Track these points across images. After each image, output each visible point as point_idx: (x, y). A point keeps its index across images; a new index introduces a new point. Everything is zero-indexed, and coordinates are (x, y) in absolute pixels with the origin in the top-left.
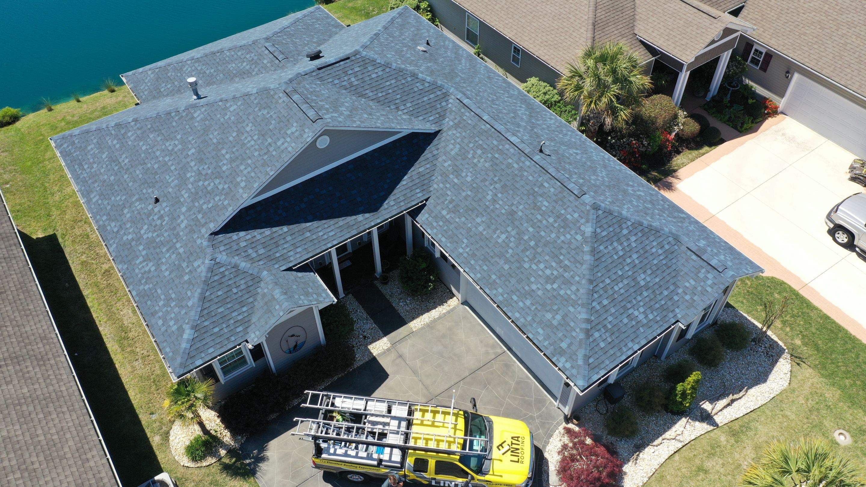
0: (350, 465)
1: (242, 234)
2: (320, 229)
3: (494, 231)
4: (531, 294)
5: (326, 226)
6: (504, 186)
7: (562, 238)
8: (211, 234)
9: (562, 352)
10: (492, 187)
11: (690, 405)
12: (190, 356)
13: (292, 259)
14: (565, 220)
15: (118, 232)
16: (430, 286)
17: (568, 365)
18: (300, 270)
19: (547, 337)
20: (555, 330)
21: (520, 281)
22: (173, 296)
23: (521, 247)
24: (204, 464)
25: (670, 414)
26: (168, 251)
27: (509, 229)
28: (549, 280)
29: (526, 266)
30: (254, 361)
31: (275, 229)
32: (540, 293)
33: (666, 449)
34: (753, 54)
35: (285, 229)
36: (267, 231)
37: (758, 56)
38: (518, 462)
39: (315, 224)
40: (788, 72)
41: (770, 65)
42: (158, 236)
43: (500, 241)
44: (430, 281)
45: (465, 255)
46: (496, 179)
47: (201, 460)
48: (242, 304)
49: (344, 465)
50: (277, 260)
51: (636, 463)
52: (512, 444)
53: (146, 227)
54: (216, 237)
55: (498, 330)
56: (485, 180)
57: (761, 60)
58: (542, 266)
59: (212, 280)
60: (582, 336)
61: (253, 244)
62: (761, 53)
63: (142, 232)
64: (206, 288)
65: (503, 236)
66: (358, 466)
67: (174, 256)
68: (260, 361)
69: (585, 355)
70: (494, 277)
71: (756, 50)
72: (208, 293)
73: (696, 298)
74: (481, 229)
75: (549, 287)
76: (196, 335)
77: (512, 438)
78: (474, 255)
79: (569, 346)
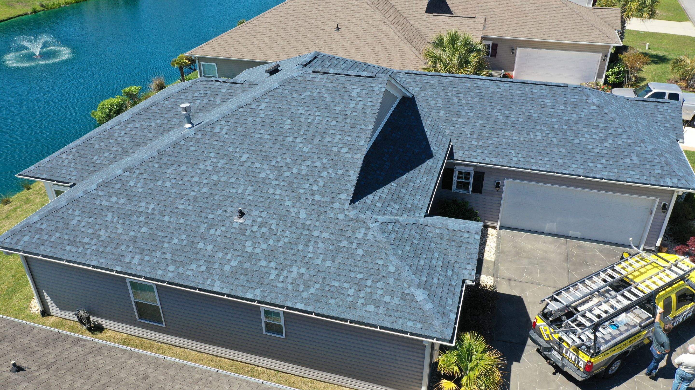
1: (371, 196)
2: (415, 178)
3: (528, 133)
4: (599, 156)
5: (416, 175)
6: (504, 106)
7: (582, 114)
8: (351, 203)
9: (662, 176)
10: (495, 110)
13: (421, 206)
14: (572, 103)
15: (208, 268)
17: (675, 181)
19: (642, 174)
20: (641, 166)
21: (583, 153)
22: (360, 276)
23: (560, 133)
26: (306, 245)
27: (538, 127)
28: (601, 141)
29: (576, 141)
31: (388, 186)
32: (604, 151)
36: (385, 190)
40: (513, 49)
41: (497, 51)
42: (277, 241)
43: (539, 137)
45: (522, 159)
46: (493, 104)
50: (412, 210)
53: (249, 243)
56: (485, 109)
57: (490, 50)
58: (587, 136)
59: (392, 239)
61: (385, 202)
63: (249, 249)
64: (394, 248)
65: (539, 134)
66: (626, 342)
67: (321, 245)
70: (560, 161)
74: (516, 138)
75: (606, 145)
76: (427, 293)
78: (529, 156)
79: (662, 169)
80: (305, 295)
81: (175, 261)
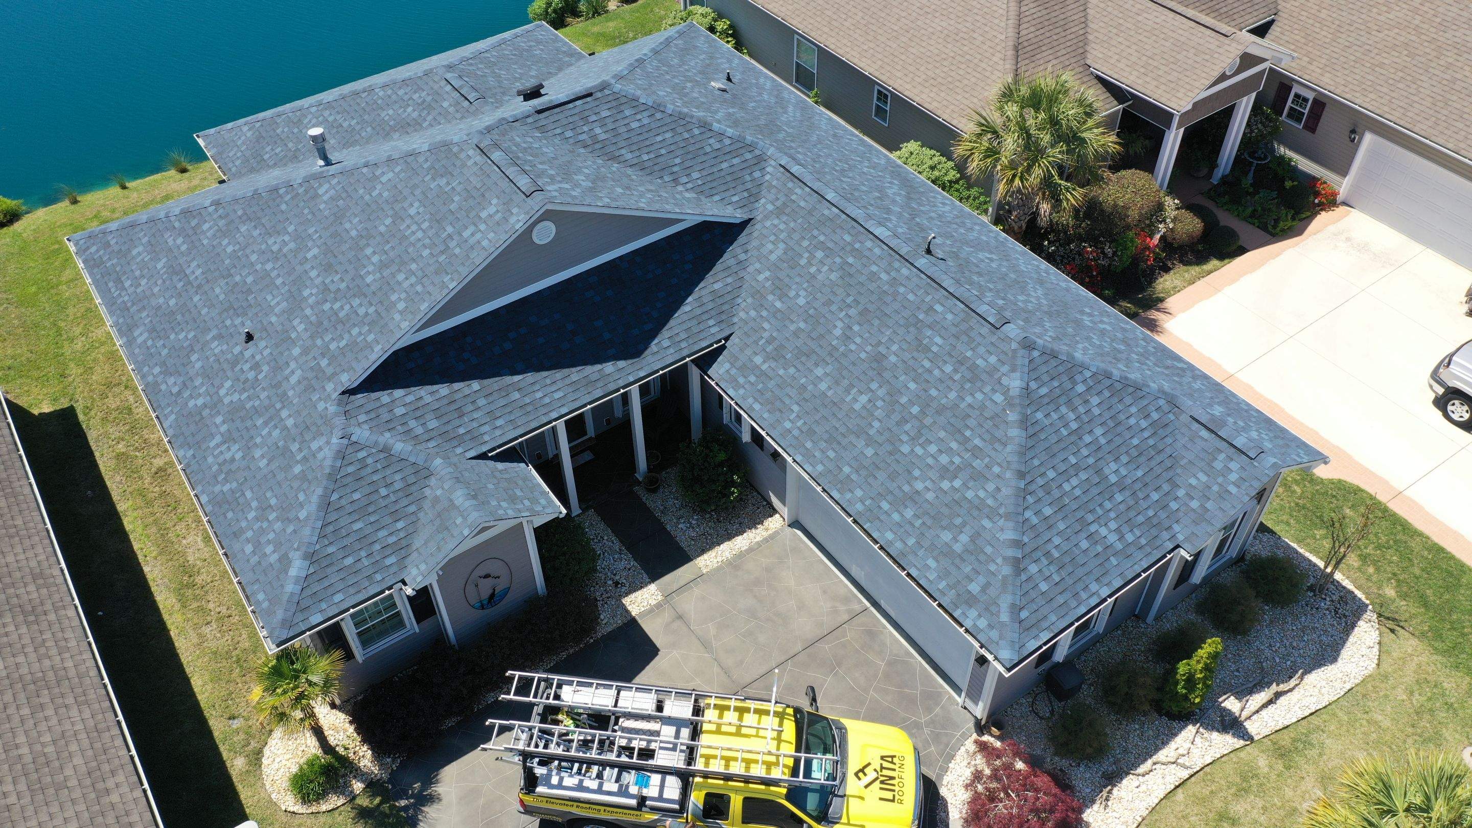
0: (588, 806)
1: (398, 393)
2: (537, 387)
3: (847, 391)
4: (914, 497)
5: (548, 381)
6: (865, 312)
7: (969, 399)
8: (343, 393)
9: (970, 600)
10: (842, 315)
11: (1202, 700)
12: (300, 607)
13: (486, 438)
14: (973, 368)
15: (179, 393)
16: (734, 493)
17: (982, 623)
18: (501, 458)
19: (944, 574)
20: (957, 561)
21: (893, 476)
22: (273, 501)
23: (896, 417)
24: (324, 807)
25: (1165, 719)
26: (266, 424)
27: (874, 386)
28: (946, 472)
29: (905, 449)
30: (418, 623)
31: (457, 386)
32: (930, 496)
33: (1160, 781)
34: (1292, 102)
35: (475, 385)
36: (443, 390)
37: (1301, 106)
38: (893, 801)
39: (530, 377)
40: (1353, 131)
41: (1321, 120)
42: (249, 398)
43: (857, 406)
44: (733, 484)
45: (796, 432)
46: (849, 300)
47: (317, 800)
48: (396, 516)
49: (577, 807)
50: (459, 440)
51: (1106, 806)
52: (882, 768)
53: (228, 384)
54: (353, 397)
55: (854, 571)
56: (829, 303)
57: (1306, 112)
58: (933, 449)
59: (342, 474)
60: (1007, 570)
61: (418, 412)
62: (1306, 100)
63: (222, 392)
64: (331, 487)
65: (864, 399)
66: (602, 808)
67: (276, 433)
68: (428, 623)
69: (1013, 605)
70: (847, 470)
71: (1297, 96)
72: (335, 497)
73: (1209, 505)
74: (823, 386)
75: (945, 485)
76: (312, 570)
77: (882, 758)
78: (811, 433)
79: (985, 588)
80: (218, 488)
81: (164, 364)
